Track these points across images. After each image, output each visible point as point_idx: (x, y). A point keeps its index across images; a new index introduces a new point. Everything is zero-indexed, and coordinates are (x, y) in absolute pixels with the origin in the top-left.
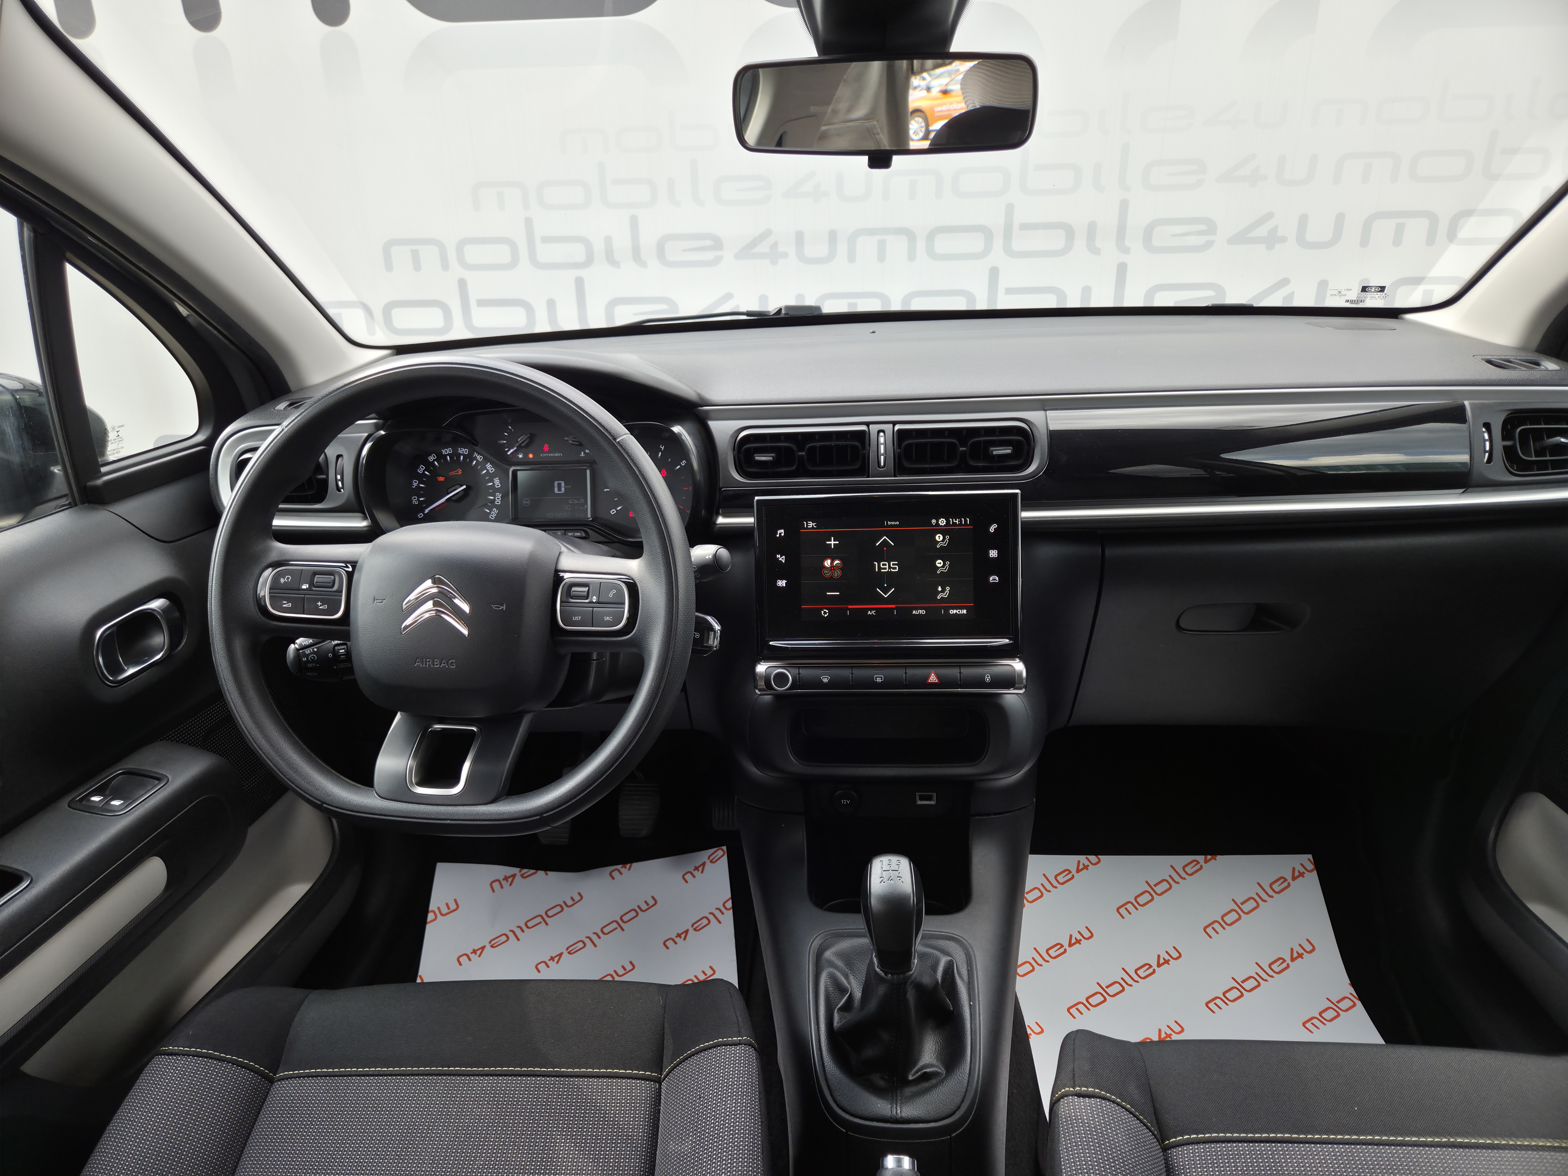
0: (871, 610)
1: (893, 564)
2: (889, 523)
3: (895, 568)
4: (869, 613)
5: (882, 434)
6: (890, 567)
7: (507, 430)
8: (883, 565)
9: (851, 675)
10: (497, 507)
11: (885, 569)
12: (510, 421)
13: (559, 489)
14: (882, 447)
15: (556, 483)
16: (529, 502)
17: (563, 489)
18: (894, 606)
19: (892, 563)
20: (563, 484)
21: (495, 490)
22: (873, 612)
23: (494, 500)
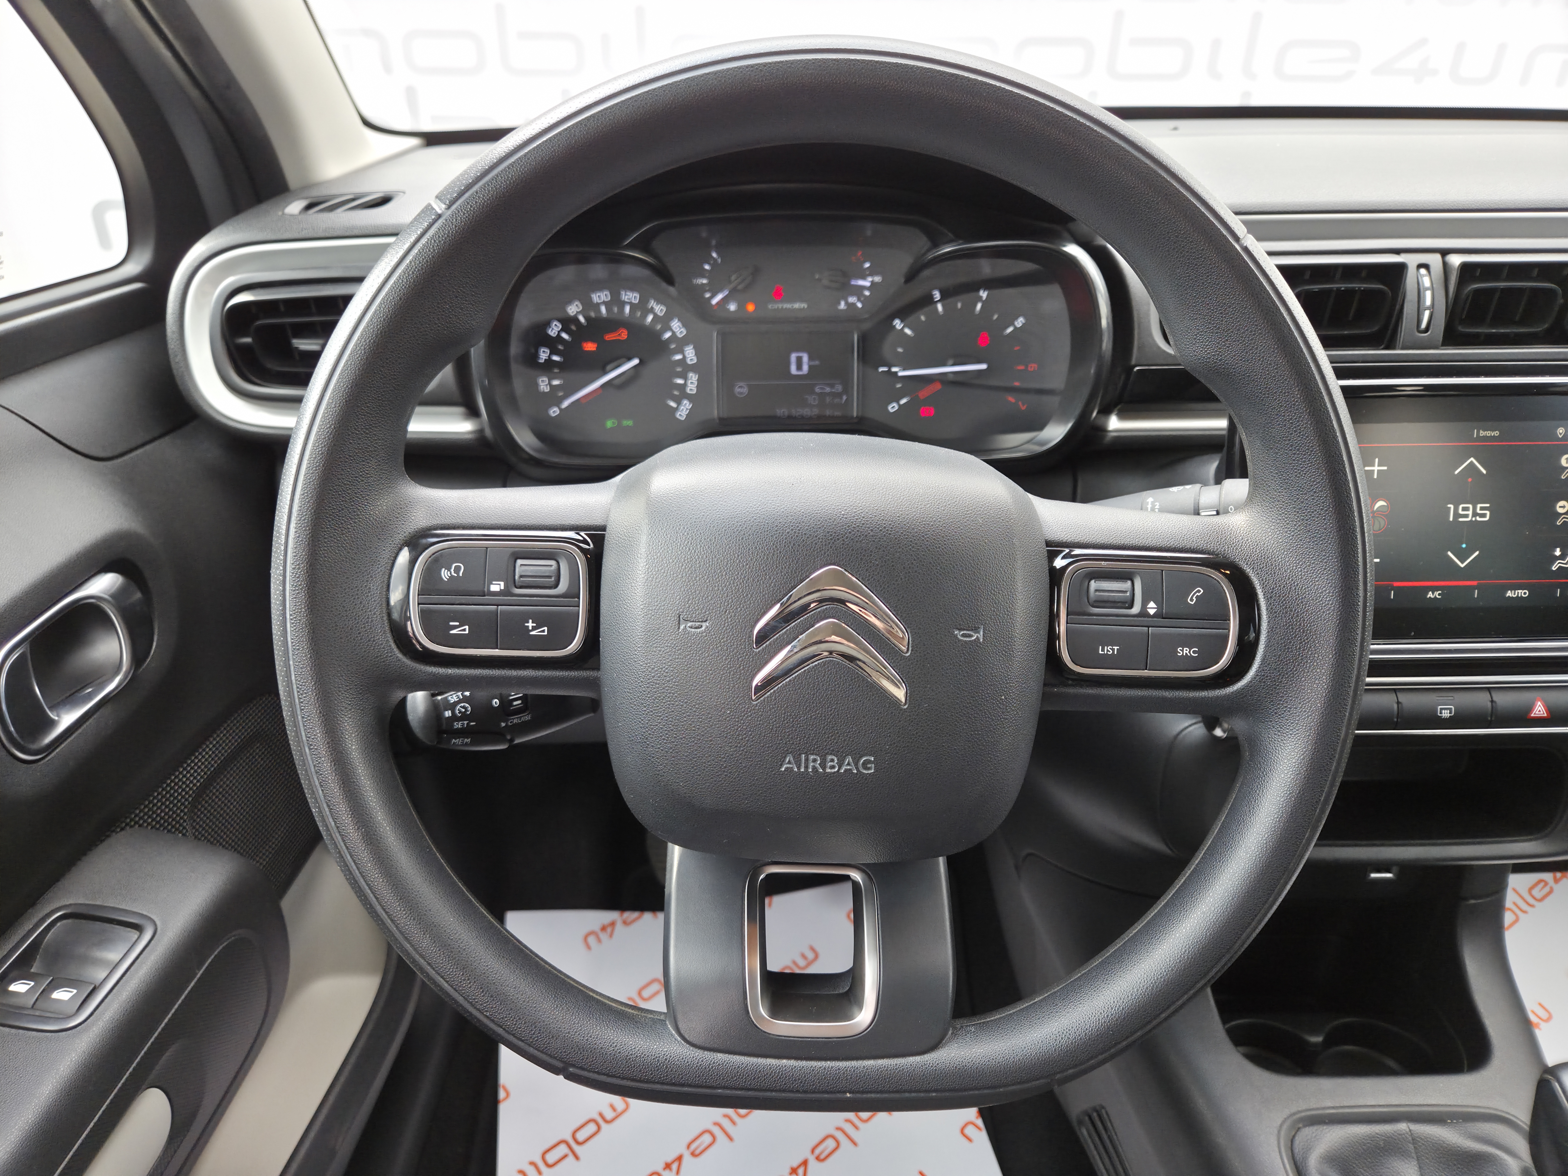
0: (1434, 590)
1: (1481, 509)
2: (1482, 433)
3: (1484, 516)
4: (1430, 595)
5: (1423, 271)
6: (1475, 514)
7: (708, 259)
8: (1464, 509)
9: (1395, 706)
10: (689, 397)
11: (1466, 516)
12: (714, 242)
13: (799, 367)
14: (1428, 295)
15: (793, 357)
16: (745, 390)
17: (805, 368)
18: (1475, 583)
19: (1479, 506)
20: (805, 358)
21: (685, 368)
22: (1437, 594)
23: (685, 385)
